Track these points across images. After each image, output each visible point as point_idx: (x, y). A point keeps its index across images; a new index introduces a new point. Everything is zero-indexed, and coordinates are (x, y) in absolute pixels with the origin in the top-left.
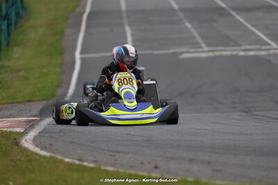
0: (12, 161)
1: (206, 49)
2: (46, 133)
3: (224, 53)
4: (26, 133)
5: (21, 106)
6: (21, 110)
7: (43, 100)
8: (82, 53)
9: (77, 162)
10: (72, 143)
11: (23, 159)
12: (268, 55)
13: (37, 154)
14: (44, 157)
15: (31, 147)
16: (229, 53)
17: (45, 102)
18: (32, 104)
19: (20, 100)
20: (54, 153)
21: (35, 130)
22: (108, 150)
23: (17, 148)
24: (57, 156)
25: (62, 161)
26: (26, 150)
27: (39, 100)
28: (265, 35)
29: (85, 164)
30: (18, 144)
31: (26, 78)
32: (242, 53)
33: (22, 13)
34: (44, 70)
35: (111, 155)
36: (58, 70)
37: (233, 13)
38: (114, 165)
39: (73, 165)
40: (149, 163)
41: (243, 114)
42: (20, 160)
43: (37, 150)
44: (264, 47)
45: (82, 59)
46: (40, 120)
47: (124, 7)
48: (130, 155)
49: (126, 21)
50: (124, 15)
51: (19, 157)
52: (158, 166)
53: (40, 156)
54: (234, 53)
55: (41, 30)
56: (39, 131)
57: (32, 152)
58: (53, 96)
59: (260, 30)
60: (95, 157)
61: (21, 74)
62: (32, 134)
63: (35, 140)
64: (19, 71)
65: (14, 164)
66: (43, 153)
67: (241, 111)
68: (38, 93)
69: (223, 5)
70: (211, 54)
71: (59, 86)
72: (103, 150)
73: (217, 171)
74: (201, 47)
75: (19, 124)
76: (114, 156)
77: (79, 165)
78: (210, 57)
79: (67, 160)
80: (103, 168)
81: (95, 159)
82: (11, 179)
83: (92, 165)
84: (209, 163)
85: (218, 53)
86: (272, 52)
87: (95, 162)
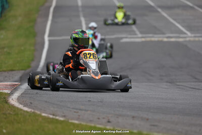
0: (4, 114)
1: (140, 35)
2: (26, 94)
3: (153, 39)
4: (12, 93)
5: (6, 74)
6: (6, 77)
7: (22, 70)
8: (49, 36)
9: (51, 116)
10: (46, 102)
11: (11, 113)
12: (186, 41)
13: (21, 110)
14: (27, 112)
15: (17, 104)
16: (156, 39)
17: (23, 72)
18: (13, 72)
19: (5, 69)
20: (33, 109)
21: (18, 92)
22: (73, 108)
23: (6, 105)
24: (36, 111)
25: (40, 115)
26: (13, 106)
27: (18, 70)
28: (183, 26)
29: (57, 118)
30: (7, 102)
31: (9, 53)
32: (165, 40)
33: (6, 6)
34: (22, 48)
35: (75, 112)
36: (32, 48)
37: (159, 10)
38: (78, 119)
39: (49, 118)
40: (104, 118)
41: (168, 84)
42: (9, 114)
43: (21, 106)
44: (182, 36)
45: (50, 41)
46: (21, 85)
47: (80, 3)
48: (89, 112)
49: (81, 14)
50: (80, 9)
51: (9, 111)
52: (110, 120)
53: (24, 111)
54: (160, 39)
55: (20, 19)
56: (21, 93)
57: (18, 108)
58: (29, 67)
59: (179, 23)
60: (63, 113)
61: (5, 50)
62: (16, 95)
63: (19, 99)
64: (4, 48)
65: (5, 116)
66: (26, 109)
67: (167, 82)
68: (18, 65)
69: (152, 4)
70: (143, 40)
71: (33, 60)
72: (69, 108)
73: (154, 126)
74: (136, 34)
75: (6, 87)
76: (78, 112)
77: (53, 119)
78: (143, 42)
79: (43, 114)
80: (70, 121)
81: (63, 115)
82: (4, 127)
83: (62, 119)
84: (148, 119)
85: (148, 39)
86: (188, 39)
87: (64, 116)
